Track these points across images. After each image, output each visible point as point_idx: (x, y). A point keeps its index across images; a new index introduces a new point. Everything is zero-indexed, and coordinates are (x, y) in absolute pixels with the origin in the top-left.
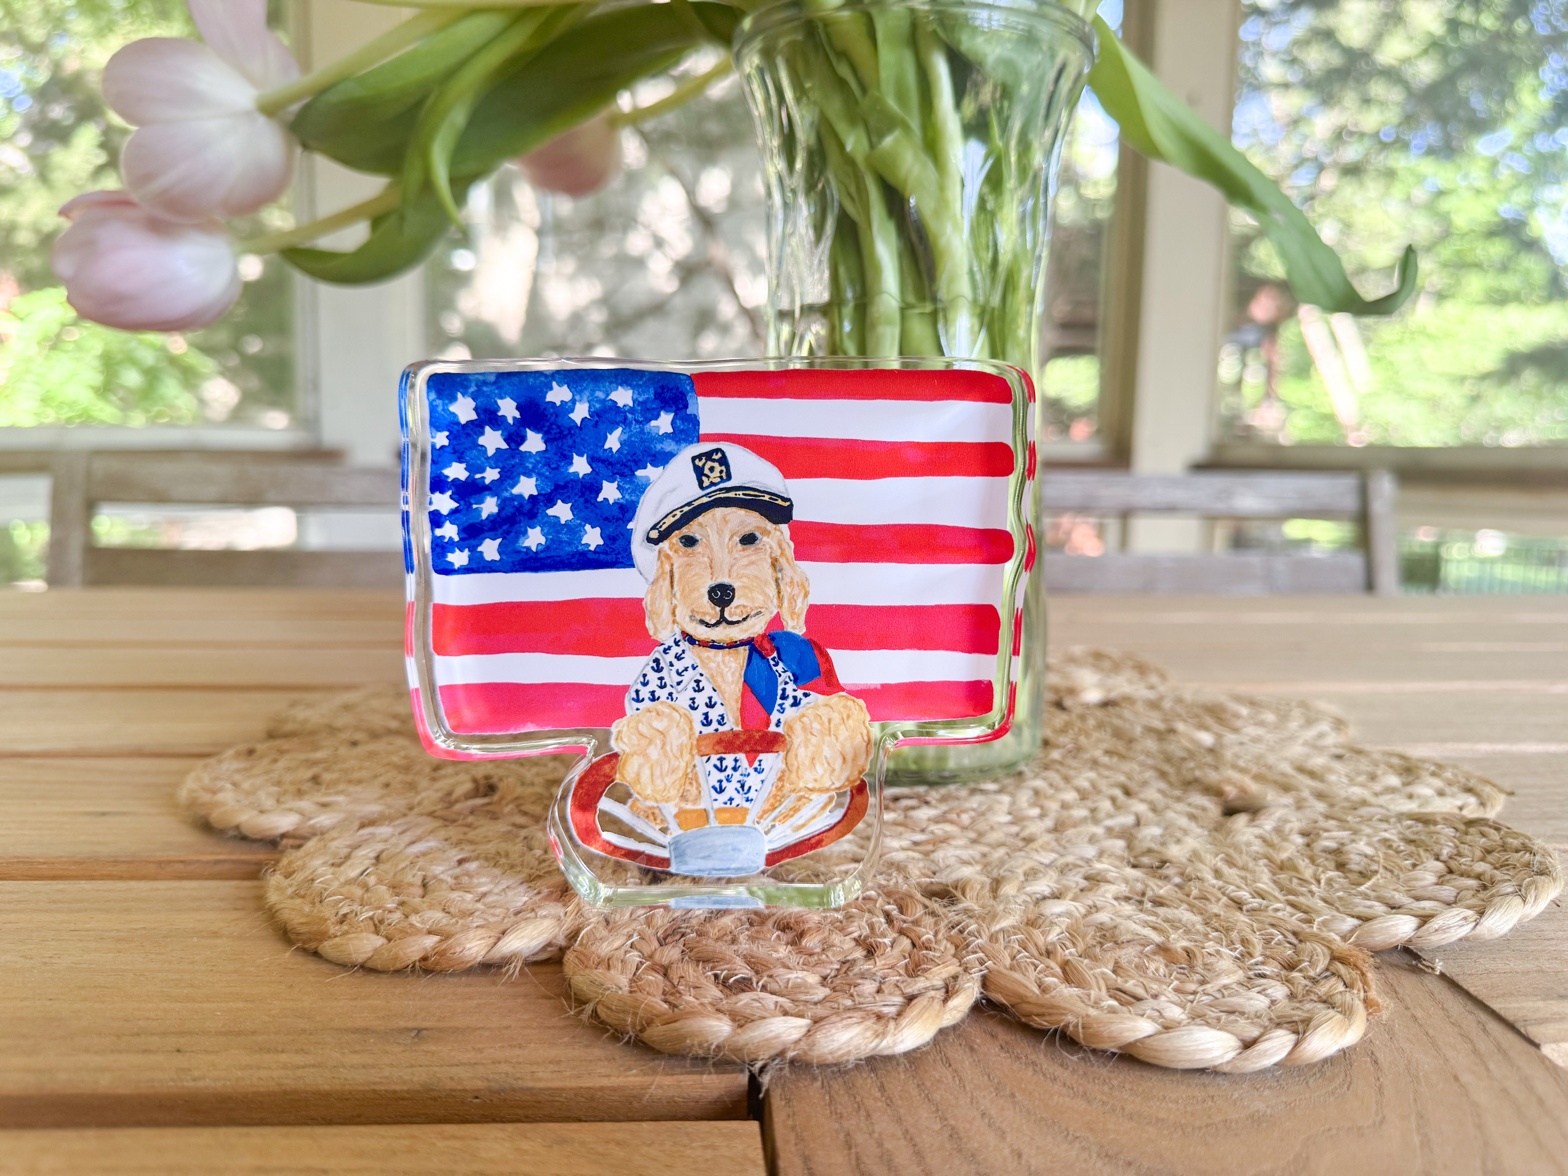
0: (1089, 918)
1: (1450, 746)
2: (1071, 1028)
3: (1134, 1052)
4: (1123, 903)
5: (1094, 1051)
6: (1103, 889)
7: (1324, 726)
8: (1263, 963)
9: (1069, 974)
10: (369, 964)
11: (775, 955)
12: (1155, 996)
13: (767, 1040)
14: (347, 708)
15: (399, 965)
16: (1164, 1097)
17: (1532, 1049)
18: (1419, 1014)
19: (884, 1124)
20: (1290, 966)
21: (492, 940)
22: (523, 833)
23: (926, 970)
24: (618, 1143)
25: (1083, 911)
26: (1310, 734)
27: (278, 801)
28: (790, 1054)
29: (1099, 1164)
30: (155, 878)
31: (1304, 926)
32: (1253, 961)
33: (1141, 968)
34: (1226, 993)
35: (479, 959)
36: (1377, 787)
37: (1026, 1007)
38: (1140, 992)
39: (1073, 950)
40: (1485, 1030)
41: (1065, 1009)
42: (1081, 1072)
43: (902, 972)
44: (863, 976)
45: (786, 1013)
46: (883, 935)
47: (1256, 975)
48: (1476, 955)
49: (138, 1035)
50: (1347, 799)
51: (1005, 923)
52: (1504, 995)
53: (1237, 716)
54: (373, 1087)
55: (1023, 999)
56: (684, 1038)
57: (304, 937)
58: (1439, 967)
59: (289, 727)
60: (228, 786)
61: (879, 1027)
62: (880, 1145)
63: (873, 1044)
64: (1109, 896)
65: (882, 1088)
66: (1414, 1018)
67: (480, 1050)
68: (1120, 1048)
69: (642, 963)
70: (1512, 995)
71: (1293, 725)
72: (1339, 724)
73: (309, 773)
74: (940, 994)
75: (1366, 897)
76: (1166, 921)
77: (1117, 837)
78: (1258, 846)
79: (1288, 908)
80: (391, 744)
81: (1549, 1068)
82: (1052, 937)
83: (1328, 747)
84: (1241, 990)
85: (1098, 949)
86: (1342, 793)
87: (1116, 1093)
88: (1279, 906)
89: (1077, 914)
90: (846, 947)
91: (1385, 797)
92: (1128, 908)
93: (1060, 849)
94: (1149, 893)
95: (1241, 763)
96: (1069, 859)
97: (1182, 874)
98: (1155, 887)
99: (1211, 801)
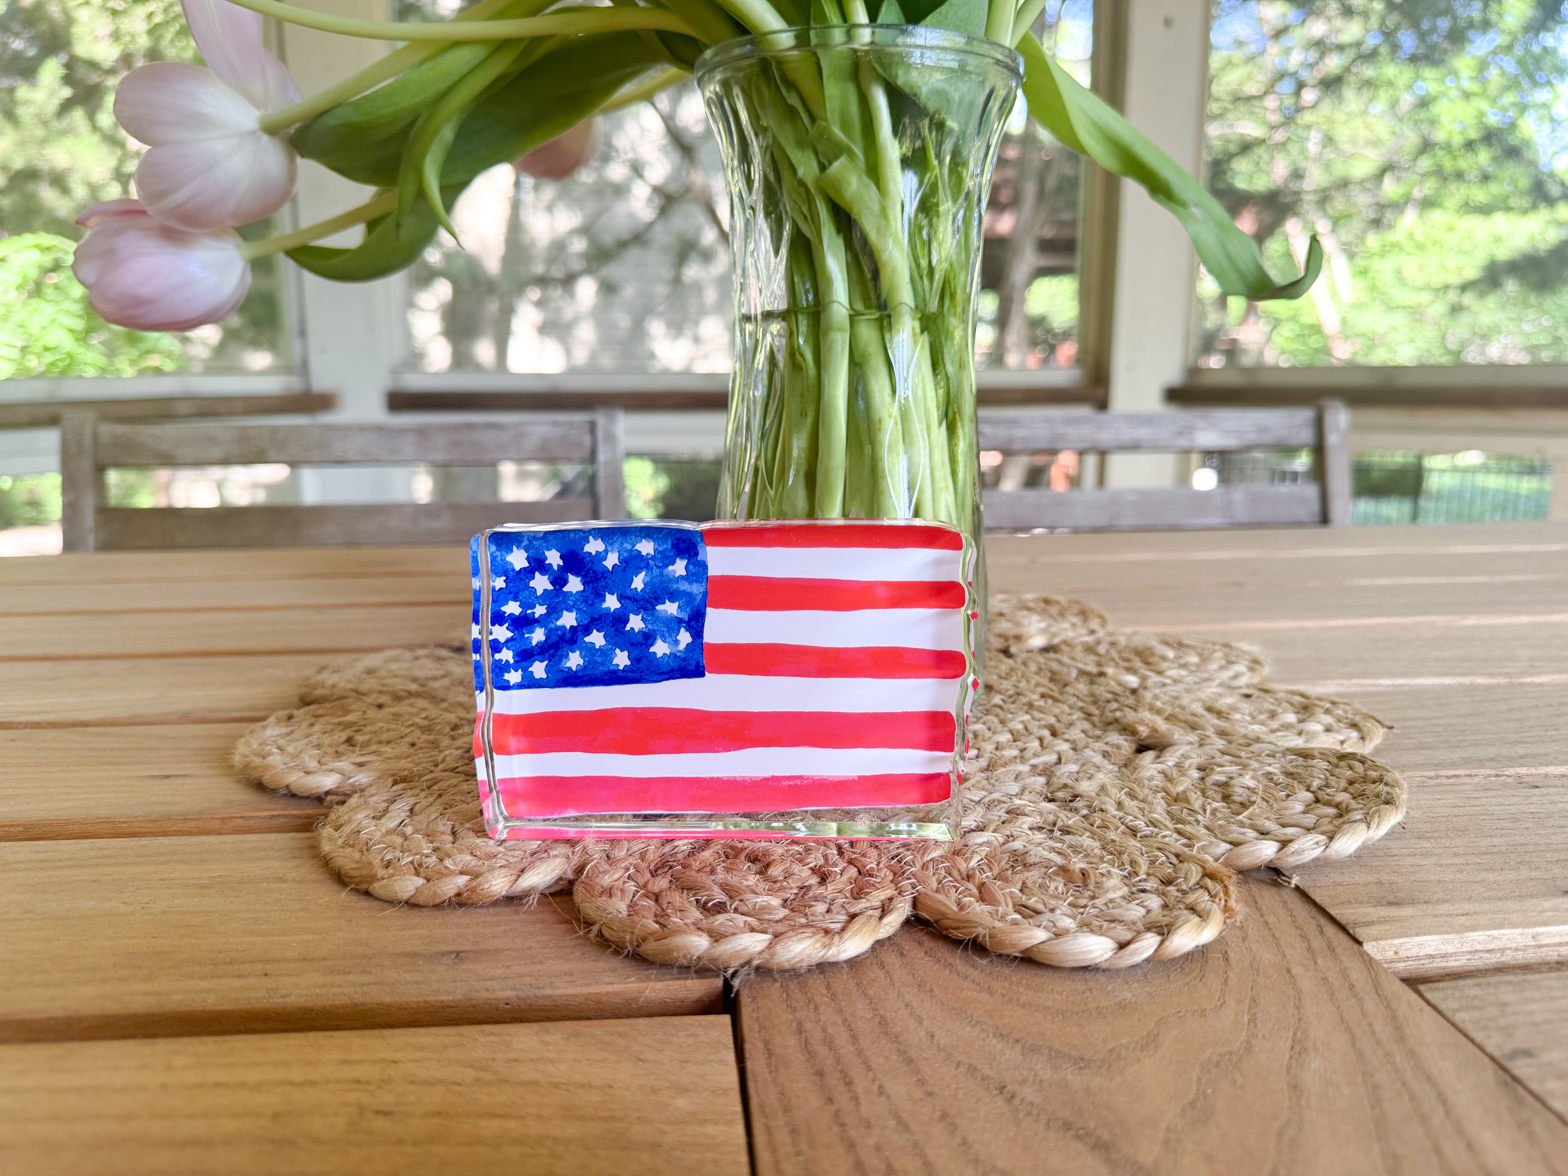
0: (1006, 846)
1: (1354, 681)
2: (980, 938)
3: (1032, 955)
4: (1036, 832)
5: (1000, 956)
6: (1020, 821)
7: (1241, 668)
8: (1145, 880)
9: (983, 894)
10: (413, 901)
11: (745, 883)
12: (1052, 910)
13: (737, 951)
14: (370, 672)
15: (437, 901)
16: (1052, 990)
17: (1356, 946)
18: (1271, 919)
19: (828, 1014)
20: (1168, 882)
21: (514, 877)
23: (867, 894)
24: (621, 1035)
25: (1001, 840)
26: (1226, 675)
27: (320, 763)
28: (756, 962)
29: (994, 1042)
30: (221, 833)
31: (1186, 849)
32: (1138, 879)
33: (1043, 887)
34: (1110, 905)
35: (504, 893)
36: (1275, 724)
37: (946, 923)
38: (1040, 907)
39: (989, 874)
40: (1322, 932)
41: (977, 923)
42: (988, 972)
43: (848, 895)
44: (816, 899)
45: (753, 930)
46: (835, 865)
47: (1138, 891)
48: (1328, 870)
49: (231, 963)
50: (1245, 736)
51: (937, 852)
52: (1343, 903)
53: (1164, 658)
54: (425, 998)
55: (944, 915)
56: (672, 951)
57: (357, 880)
58: (1295, 880)
59: (319, 693)
60: (275, 750)
61: (826, 940)
62: (824, 1030)
63: (822, 954)
64: (1026, 826)
65: (828, 987)
66: (1266, 923)
67: (508, 967)
68: (1021, 952)
69: (637, 892)
70: (1350, 902)
71: (1213, 666)
72: (1255, 663)
73: (344, 736)
74: (877, 913)
75: (1242, 824)
76: (1070, 846)
77: (1039, 775)
78: (1159, 781)
79: (1175, 836)
80: (411, 705)
81: (1369, 962)
82: (973, 863)
83: (1240, 688)
84: (1123, 903)
85: (1010, 872)
86: (1243, 731)
87: (1014, 988)
88: (1168, 833)
89: (996, 843)
90: (803, 875)
91: (1280, 734)
92: (1039, 837)
93: (989, 787)
94: (1059, 823)
95: (1159, 704)
96: (995, 796)
97: (1089, 806)
98: (1064, 818)
99: (1126, 740)
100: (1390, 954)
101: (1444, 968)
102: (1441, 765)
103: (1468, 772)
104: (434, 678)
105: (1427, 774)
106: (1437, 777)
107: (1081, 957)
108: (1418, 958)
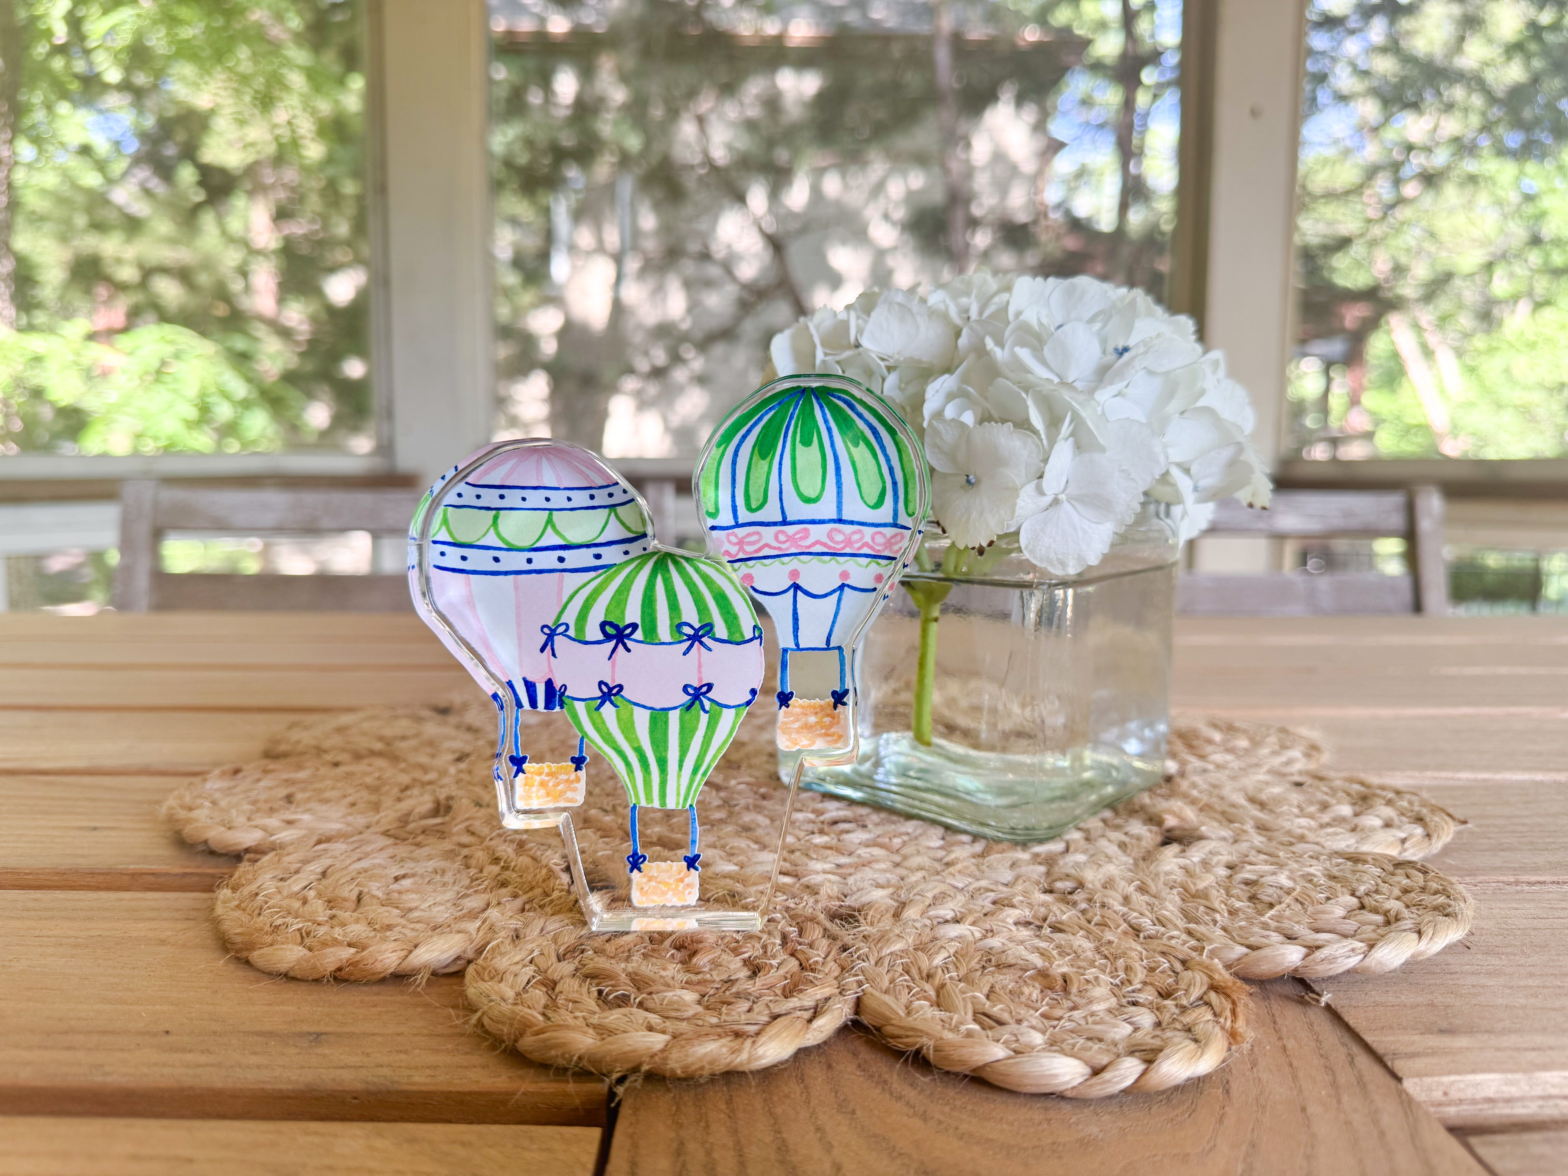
0: (981, 943)
1: (1429, 774)
2: (924, 1051)
3: (984, 1075)
4: (1021, 928)
5: (948, 1073)
6: (1004, 914)
7: (1296, 753)
8: (1139, 991)
9: (941, 998)
10: (291, 974)
11: (661, 973)
12: (1019, 1022)
13: (625, 1053)
14: (341, 730)
15: (316, 976)
16: (1002, 1119)
17: (1393, 1083)
18: (1291, 1044)
19: (720, 1134)
20: (1165, 994)
21: (405, 953)
22: (465, 852)
23: (801, 991)
24: (463, 1144)
25: (978, 935)
26: (1277, 761)
27: (249, 819)
28: (645, 1068)
30: (127, 889)
31: (1194, 953)
32: (1130, 989)
33: (1014, 994)
34: (1090, 1020)
35: (391, 969)
36: (1326, 818)
37: (889, 1029)
38: (1005, 1016)
39: (954, 974)
40: (1352, 1063)
41: (921, 1031)
42: (928, 1092)
43: (779, 992)
44: (738, 995)
45: (650, 1029)
46: (774, 957)
47: (1129, 1002)
49: (66, 1032)
50: (1288, 833)
51: (897, 947)
52: (1382, 1028)
53: (1210, 741)
54: (261, 1086)
55: (888, 1020)
56: (550, 1048)
57: (237, 947)
58: (1325, 998)
59: (283, 748)
60: (207, 804)
61: (736, 1044)
62: (709, 1153)
63: (728, 1059)
64: (1010, 921)
65: (729, 1102)
66: (1284, 1048)
67: (368, 1055)
68: (971, 1070)
69: (534, 977)
70: (1391, 1028)
71: (1265, 751)
72: (1313, 749)
73: (283, 792)
74: (807, 1015)
75: (1267, 927)
76: (1058, 947)
77: (1040, 864)
78: (1179, 876)
79: (1185, 937)
80: (370, 765)
81: (1407, 1102)
82: (938, 960)
83: (1292, 774)
84: (1109, 1018)
85: (979, 973)
86: (1287, 825)
87: (956, 1113)
88: (1176, 933)
89: (971, 938)
90: (732, 967)
91: (1330, 830)
92: (1024, 933)
93: (977, 873)
94: (1051, 919)
95: (1195, 793)
96: (984, 883)
97: (1090, 900)
98: (1058, 913)
99: (1150, 831)
100: (1438, 1095)
101: (1508, 1116)
102: (1523, 869)
103: (1555, 879)
104: (404, 738)
105: (1505, 879)
106: (1517, 883)
107: (1043, 1082)
108: (1474, 1102)
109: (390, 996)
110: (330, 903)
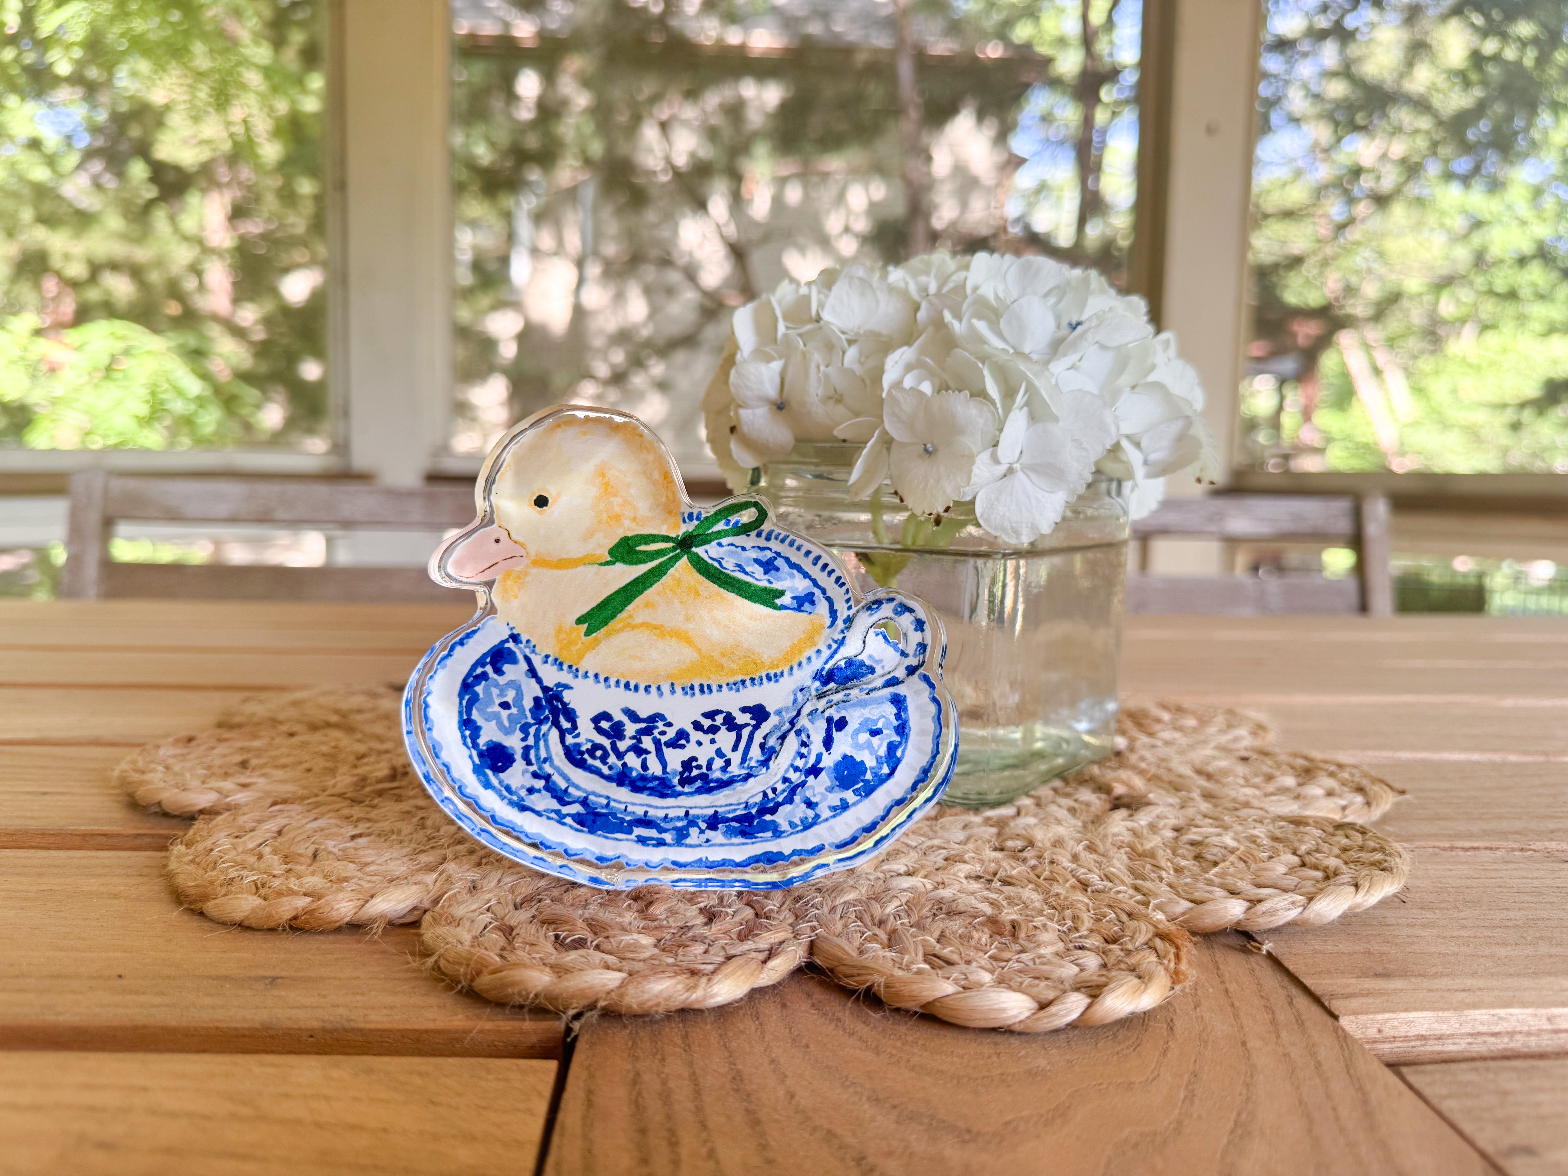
0: (933, 893)
1: (1370, 753)
2: (876, 988)
3: (933, 1011)
4: (972, 882)
5: (898, 1010)
6: (956, 869)
7: (1242, 732)
8: (1086, 937)
9: (893, 941)
10: (246, 923)
11: (618, 919)
12: (968, 962)
13: (582, 990)
14: (296, 704)
15: (272, 925)
16: (952, 1053)
17: (1329, 1020)
18: (1233, 987)
19: (676, 1067)
20: (1111, 940)
21: (361, 902)
23: (757, 935)
24: (420, 1074)
25: (930, 887)
26: (1224, 739)
27: (203, 782)
28: (602, 1003)
29: (866, 1106)
30: (78, 848)
31: (1141, 908)
32: (1077, 935)
33: (965, 938)
34: (1038, 961)
35: (347, 919)
36: (1270, 788)
37: (842, 970)
38: (955, 957)
39: (906, 921)
40: (1291, 1004)
41: (873, 969)
42: (880, 1029)
43: (734, 937)
44: (694, 939)
45: (608, 967)
46: (730, 906)
47: (1075, 947)
48: (1310, 937)
49: (17, 977)
51: (851, 896)
52: (1321, 972)
53: (1158, 720)
54: (216, 1024)
55: (841, 962)
56: (506, 986)
57: (191, 899)
58: (1267, 947)
59: (237, 719)
60: (160, 768)
61: (691, 981)
62: (664, 1083)
63: (684, 997)
64: (962, 875)
65: (685, 1037)
66: (1227, 991)
67: (325, 996)
68: (923, 1007)
69: (490, 923)
70: (1329, 972)
71: (1212, 730)
72: (1259, 729)
73: (238, 758)
74: (762, 956)
75: (1210, 883)
76: (1007, 898)
77: (992, 826)
78: (1127, 837)
79: (1131, 891)
80: (326, 735)
81: (1343, 1038)
82: (890, 909)
83: (1238, 750)
84: (1056, 960)
85: (929, 920)
86: (1233, 794)
87: (907, 1048)
88: (1122, 888)
89: (923, 890)
90: (689, 914)
91: (1274, 798)
92: (975, 886)
93: (931, 833)
94: (1001, 874)
95: (1143, 765)
96: (936, 842)
97: (1040, 857)
98: (1008, 868)
99: (1100, 799)
100: (1372, 1032)
101: (1439, 1053)
102: (1458, 836)
103: (1488, 844)
104: (359, 711)
105: (1441, 844)
106: (1452, 848)
107: (991, 1016)
108: (1406, 1039)
109: (346, 945)
110: (287, 859)
